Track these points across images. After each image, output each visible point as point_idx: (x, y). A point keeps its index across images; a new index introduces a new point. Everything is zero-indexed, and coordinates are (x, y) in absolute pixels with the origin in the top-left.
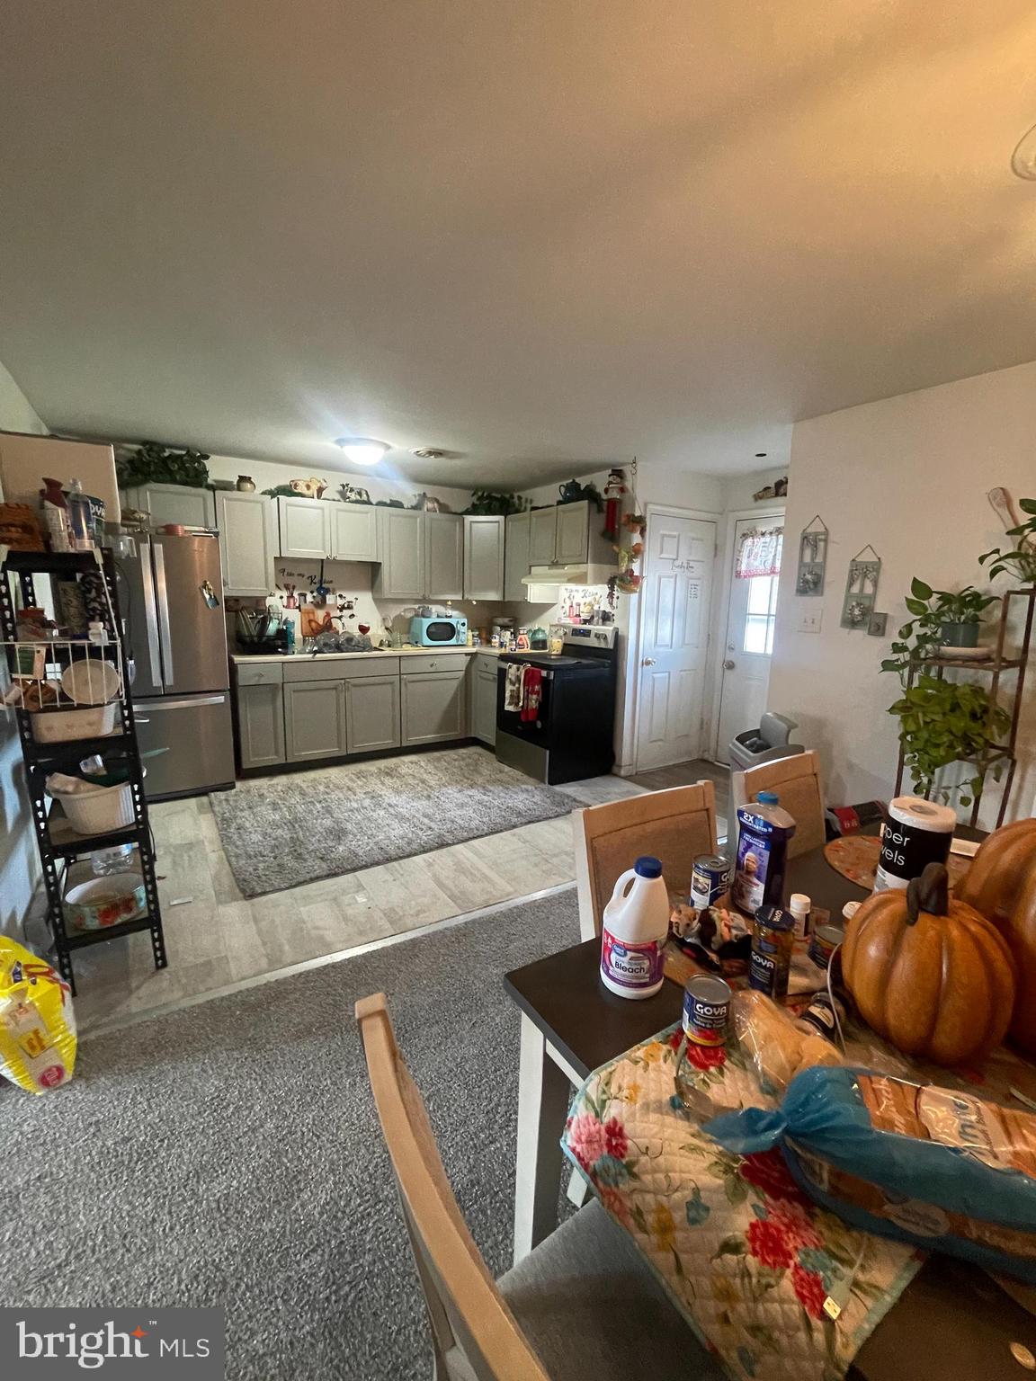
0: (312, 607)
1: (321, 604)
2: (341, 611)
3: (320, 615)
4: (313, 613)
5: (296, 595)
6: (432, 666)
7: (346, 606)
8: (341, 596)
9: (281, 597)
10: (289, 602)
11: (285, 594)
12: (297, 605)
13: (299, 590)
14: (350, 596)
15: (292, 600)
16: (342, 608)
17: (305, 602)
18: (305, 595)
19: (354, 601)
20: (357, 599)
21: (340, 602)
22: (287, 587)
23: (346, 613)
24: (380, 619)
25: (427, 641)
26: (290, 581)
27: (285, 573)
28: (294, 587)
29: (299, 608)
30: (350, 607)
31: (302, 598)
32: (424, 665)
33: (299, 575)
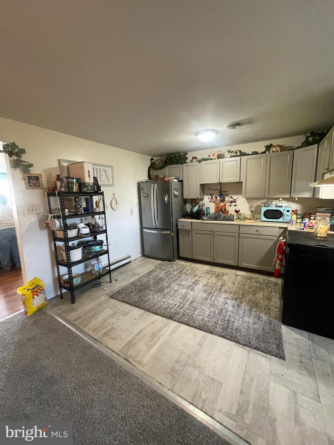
0: (219, 202)
1: (223, 200)
2: (231, 203)
3: (222, 204)
4: (219, 204)
5: (214, 197)
6: (257, 231)
7: (233, 201)
8: (231, 197)
9: (209, 198)
10: (211, 200)
11: (210, 197)
12: (214, 201)
13: (215, 195)
14: (235, 197)
15: (212, 199)
16: (231, 202)
17: (217, 200)
18: (217, 197)
19: (237, 199)
20: (238, 198)
21: (231, 200)
22: (211, 194)
23: (233, 204)
24: (248, 207)
25: (263, 218)
26: (212, 192)
27: (210, 189)
28: (213, 195)
29: (214, 202)
30: (235, 202)
31: (216, 198)
32: (253, 230)
33: (215, 190)
